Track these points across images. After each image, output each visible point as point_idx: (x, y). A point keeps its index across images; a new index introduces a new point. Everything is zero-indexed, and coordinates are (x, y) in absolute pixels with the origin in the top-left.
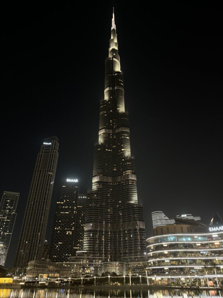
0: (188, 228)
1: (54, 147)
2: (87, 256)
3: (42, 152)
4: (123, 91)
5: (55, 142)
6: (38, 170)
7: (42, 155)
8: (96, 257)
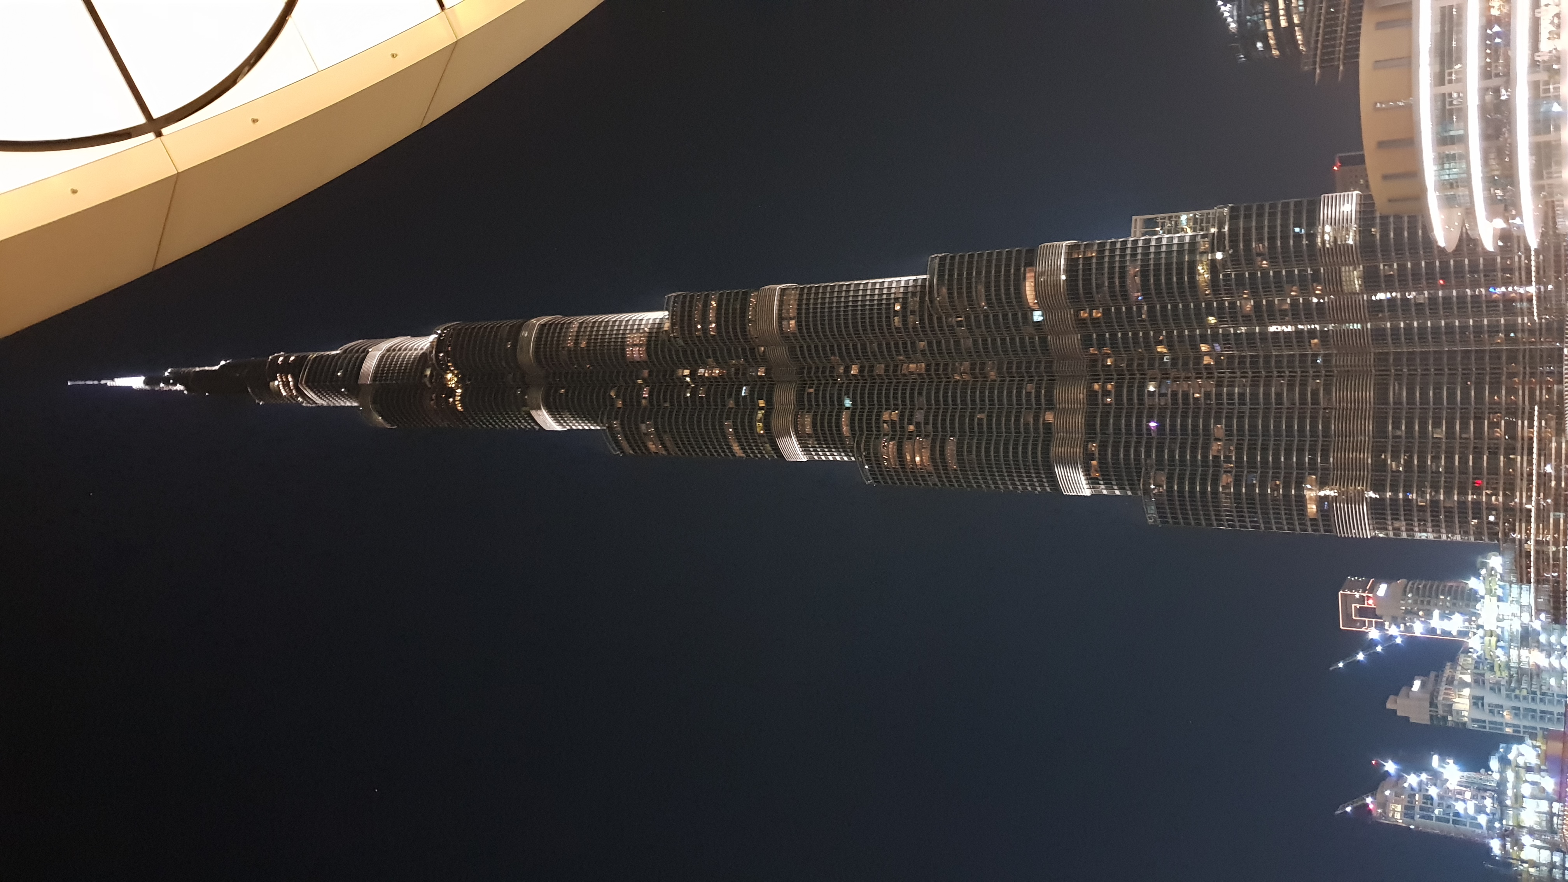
0: (1380, 25)
2: (1529, 522)
4: (543, 325)
8: (1530, 475)
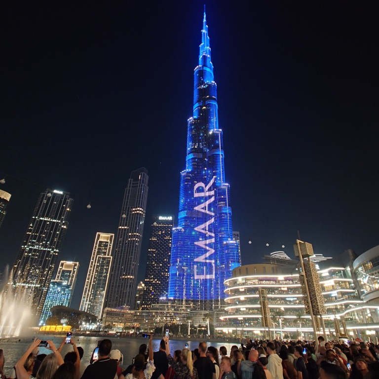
0: (273, 268)
1: (143, 181)
2: (172, 304)
3: (130, 187)
4: (216, 105)
5: (144, 174)
6: (126, 208)
7: (129, 190)
